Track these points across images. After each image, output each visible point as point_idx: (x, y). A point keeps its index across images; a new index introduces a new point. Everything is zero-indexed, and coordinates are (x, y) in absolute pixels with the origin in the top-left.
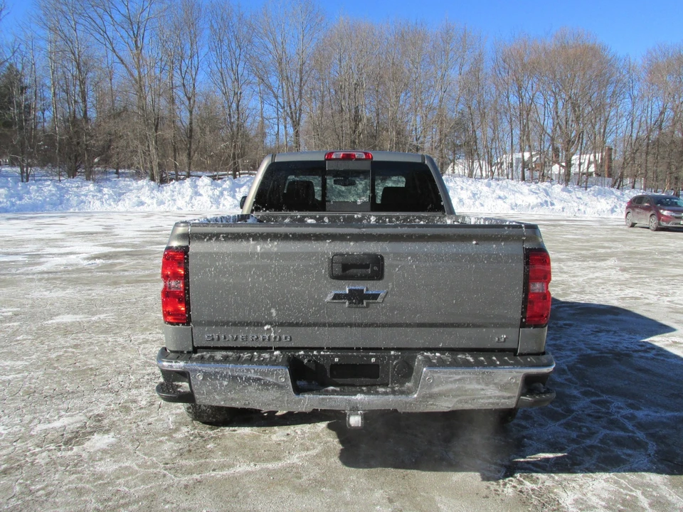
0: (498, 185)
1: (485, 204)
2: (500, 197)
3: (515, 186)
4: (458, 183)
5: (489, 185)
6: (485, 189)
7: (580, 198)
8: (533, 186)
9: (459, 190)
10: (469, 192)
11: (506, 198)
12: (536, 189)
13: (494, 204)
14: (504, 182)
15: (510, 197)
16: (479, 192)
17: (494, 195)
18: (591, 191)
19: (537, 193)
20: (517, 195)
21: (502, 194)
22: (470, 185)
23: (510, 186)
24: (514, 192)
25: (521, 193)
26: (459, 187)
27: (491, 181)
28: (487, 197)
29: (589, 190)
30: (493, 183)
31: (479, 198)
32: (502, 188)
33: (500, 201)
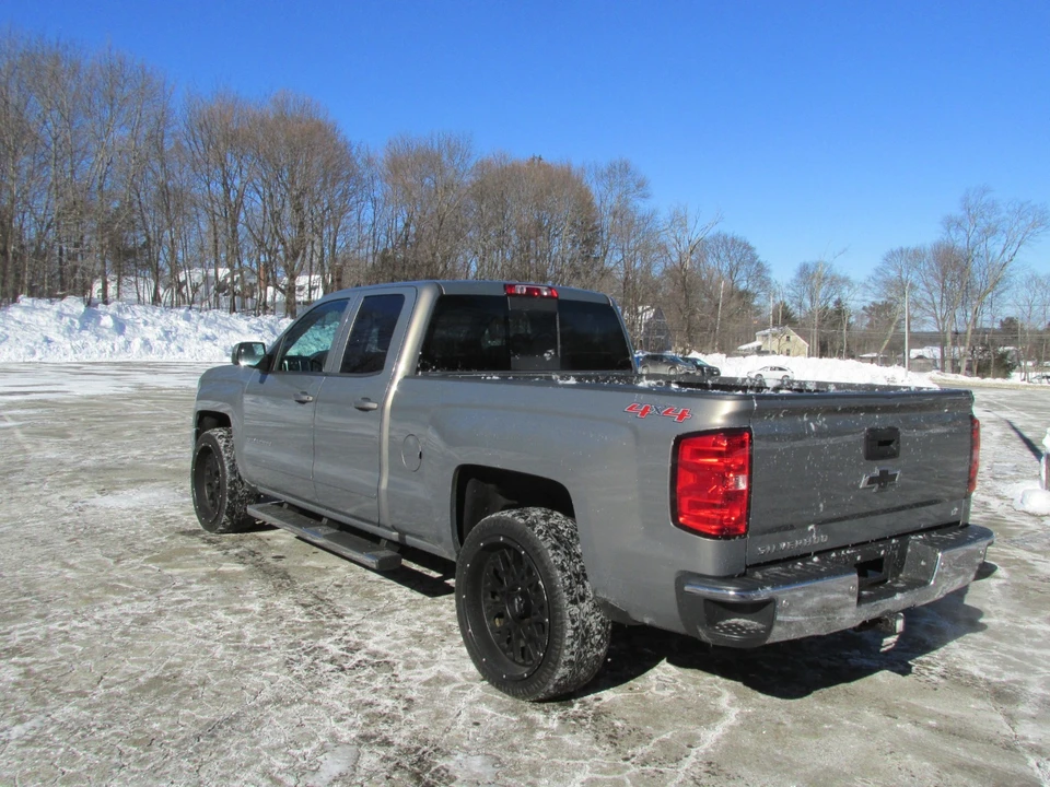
0: (202, 317)
1: (186, 349)
2: (207, 338)
3: (227, 319)
4: (139, 314)
5: (187, 318)
6: (183, 324)
7: (318, 340)
8: (254, 321)
9: (142, 325)
10: (158, 330)
11: (215, 338)
12: (257, 325)
13: (198, 347)
14: (211, 313)
15: (222, 337)
16: (173, 330)
17: (199, 335)
18: (330, 329)
19: (260, 331)
20: (231, 333)
21: (209, 332)
22: (158, 318)
23: (220, 320)
24: (228, 329)
25: (238, 331)
26: (140, 321)
27: (190, 312)
28: (187, 337)
29: (327, 327)
30: (194, 315)
31: (175, 338)
32: (209, 323)
33: (208, 344)
